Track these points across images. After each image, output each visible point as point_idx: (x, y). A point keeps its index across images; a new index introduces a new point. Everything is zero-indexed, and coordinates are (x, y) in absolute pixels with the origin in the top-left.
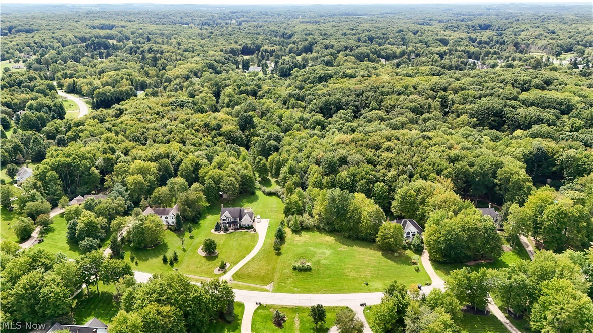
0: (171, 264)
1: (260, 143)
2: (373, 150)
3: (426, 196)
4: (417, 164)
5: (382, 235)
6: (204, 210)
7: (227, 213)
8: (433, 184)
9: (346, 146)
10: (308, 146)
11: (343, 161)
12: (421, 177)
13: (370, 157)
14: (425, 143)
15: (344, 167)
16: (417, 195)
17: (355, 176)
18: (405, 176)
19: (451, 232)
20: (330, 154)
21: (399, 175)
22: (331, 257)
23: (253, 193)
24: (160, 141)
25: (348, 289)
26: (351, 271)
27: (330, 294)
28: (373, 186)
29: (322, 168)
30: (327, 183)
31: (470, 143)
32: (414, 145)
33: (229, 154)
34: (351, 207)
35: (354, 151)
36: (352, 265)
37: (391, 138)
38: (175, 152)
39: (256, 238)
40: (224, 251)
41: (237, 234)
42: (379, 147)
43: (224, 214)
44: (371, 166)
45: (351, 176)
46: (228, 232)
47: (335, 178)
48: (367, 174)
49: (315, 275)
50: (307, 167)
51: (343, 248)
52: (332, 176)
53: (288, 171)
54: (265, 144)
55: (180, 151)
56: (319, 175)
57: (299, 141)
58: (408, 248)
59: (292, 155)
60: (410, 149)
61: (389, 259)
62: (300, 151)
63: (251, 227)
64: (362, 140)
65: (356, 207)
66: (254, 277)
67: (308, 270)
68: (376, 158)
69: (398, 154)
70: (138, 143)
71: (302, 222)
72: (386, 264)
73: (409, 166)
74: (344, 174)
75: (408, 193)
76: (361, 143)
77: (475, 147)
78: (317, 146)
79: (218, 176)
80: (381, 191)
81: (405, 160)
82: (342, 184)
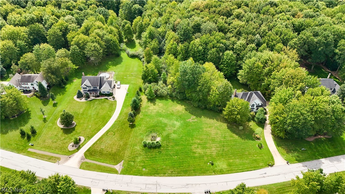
0: (29, 138)
1: (127, 6)
2: (225, 17)
3: (272, 68)
4: (265, 33)
5: (229, 111)
6: (72, 73)
7: (87, 82)
8: (279, 55)
9: (201, 12)
10: (167, 11)
11: (197, 28)
12: (268, 47)
13: (221, 25)
14: (272, 10)
15: (197, 34)
16: (263, 68)
17: (207, 44)
18: (253, 45)
19: (299, 116)
20: (186, 21)
21: (247, 44)
22: (181, 130)
23: (118, 55)
24: (38, 4)
25: (194, 170)
26: (198, 147)
27: (177, 176)
28: (223, 55)
29: (178, 34)
30: (181, 50)
31: (312, 10)
32: (261, 12)
33: (97, 19)
34: (201, 81)
35: (207, 18)
36: (199, 139)
37: (241, 4)
38: (47, 16)
39: (114, 106)
40: (82, 121)
41: (97, 102)
42: (230, 14)
43: (84, 83)
44: (221, 34)
45: (204, 44)
46: (89, 100)
47: (189, 46)
48: (218, 42)
49: (164, 152)
50: (165, 32)
51: (192, 119)
52: (186, 43)
53: (148, 36)
54: (131, 7)
55: (53, 15)
56: (175, 42)
57: (160, 5)
58: (252, 119)
59: (153, 20)
60: (258, 16)
61: (234, 132)
62: (161, 15)
63: (110, 95)
64: (215, 6)
65: (206, 81)
66: (106, 154)
67: (157, 146)
68: (226, 25)
69: (247, 21)
70: (17, 5)
71: (157, 91)
72: (232, 139)
73: (258, 35)
74: (197, 42)
75: (256, 65)
76: (214, 9)
77: (317, 14)
78: (175, 11)
79: (83, 42)
80: (229, 59)
81: (253, 29)
82: (195, 52)
